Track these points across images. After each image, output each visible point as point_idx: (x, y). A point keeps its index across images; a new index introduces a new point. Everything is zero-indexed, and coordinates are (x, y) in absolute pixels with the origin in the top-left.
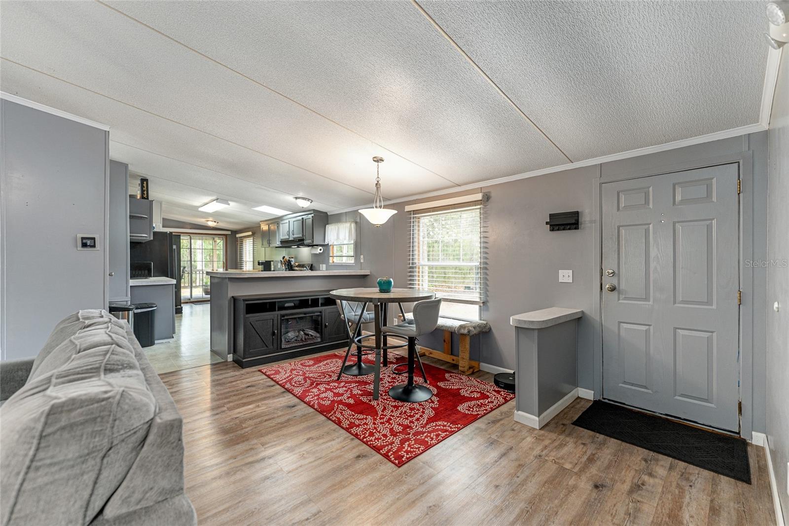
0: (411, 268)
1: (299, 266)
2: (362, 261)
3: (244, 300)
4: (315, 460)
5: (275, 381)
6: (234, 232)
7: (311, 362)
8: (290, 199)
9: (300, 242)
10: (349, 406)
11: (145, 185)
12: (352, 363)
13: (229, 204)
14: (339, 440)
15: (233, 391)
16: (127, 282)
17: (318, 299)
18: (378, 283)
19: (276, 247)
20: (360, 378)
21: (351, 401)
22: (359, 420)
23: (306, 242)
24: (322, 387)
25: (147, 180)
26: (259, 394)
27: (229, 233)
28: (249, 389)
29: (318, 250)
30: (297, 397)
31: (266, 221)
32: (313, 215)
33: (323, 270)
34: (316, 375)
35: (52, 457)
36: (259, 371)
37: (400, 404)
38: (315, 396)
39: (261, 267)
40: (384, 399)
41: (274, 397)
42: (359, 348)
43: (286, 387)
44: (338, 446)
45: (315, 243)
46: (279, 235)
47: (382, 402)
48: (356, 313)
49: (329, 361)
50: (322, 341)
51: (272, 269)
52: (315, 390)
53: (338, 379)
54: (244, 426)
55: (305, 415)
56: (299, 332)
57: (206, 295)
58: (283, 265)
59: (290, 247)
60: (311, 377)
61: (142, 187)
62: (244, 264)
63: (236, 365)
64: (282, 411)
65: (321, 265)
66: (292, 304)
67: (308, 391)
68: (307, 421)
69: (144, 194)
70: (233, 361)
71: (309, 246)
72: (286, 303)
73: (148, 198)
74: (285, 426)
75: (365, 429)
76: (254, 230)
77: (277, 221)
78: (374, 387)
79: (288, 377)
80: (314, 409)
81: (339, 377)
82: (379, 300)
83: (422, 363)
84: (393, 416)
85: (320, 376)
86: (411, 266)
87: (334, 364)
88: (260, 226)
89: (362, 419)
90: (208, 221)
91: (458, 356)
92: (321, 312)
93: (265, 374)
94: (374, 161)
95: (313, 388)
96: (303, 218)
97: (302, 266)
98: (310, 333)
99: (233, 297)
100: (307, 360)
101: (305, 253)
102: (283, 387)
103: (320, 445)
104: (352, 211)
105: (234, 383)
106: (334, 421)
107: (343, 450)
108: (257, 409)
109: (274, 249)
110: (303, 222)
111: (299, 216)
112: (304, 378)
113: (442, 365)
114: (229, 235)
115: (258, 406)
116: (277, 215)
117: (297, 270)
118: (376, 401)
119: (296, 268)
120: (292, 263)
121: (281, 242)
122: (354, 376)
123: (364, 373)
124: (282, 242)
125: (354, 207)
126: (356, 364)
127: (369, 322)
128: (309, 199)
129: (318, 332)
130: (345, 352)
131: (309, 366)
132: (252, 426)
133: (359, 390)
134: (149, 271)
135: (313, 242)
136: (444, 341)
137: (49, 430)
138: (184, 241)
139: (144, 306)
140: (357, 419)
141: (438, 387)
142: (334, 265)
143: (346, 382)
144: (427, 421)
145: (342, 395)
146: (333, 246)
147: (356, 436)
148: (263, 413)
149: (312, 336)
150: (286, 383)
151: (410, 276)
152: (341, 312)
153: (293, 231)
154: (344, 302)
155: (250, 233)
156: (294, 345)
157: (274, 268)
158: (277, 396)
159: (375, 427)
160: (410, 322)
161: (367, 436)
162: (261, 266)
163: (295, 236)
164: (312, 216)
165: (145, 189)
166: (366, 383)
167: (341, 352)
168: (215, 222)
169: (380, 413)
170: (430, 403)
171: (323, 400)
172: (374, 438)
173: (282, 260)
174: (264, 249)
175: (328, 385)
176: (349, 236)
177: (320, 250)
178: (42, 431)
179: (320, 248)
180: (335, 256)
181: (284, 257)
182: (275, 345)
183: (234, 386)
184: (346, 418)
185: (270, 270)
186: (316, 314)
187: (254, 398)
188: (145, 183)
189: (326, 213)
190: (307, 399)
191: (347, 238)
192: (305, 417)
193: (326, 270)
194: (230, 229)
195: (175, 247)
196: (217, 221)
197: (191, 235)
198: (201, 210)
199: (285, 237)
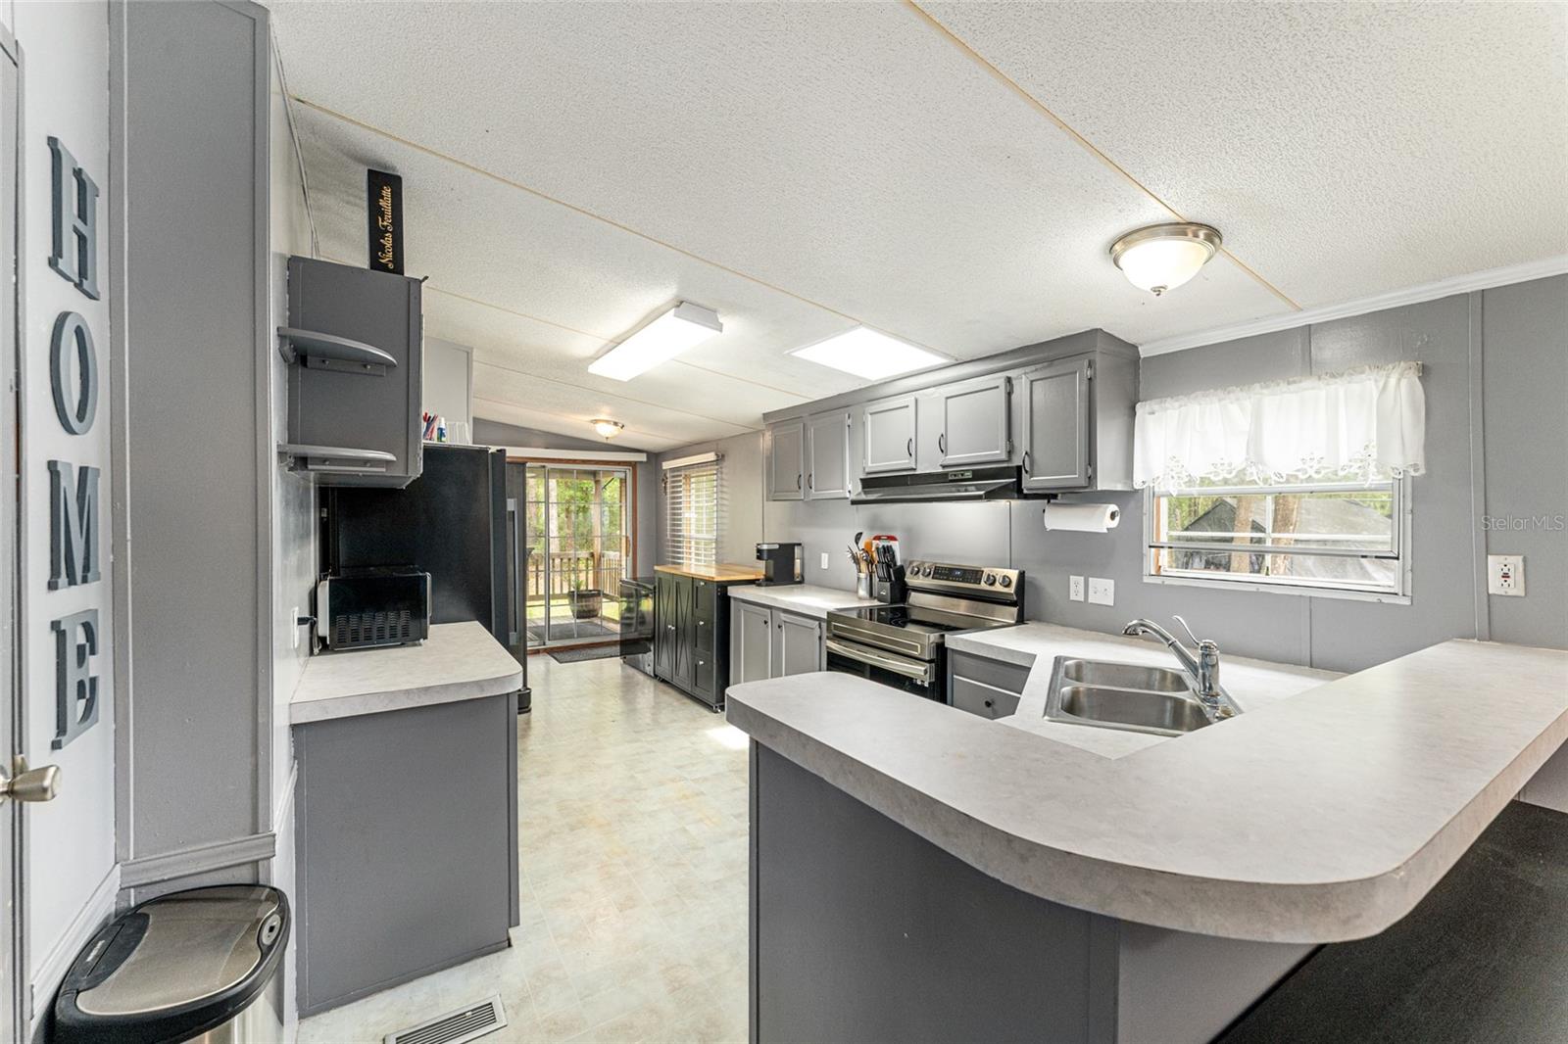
6: (655, 457)
11: (386, 203)
13: (720, 327)
19: (839, 502)
25: (394, 182)
27: (643, 458)
29: (1101, 518)
31: (795, 409)
39: (759, 566)
46: (858, 455)
58: (865, 565)
61: (375, 212)
69: (382, 248)
73: (398, 269)
76: (724, 450)
77: (849, 403)
90: (596, 421)
96: (1009, 381)
114: (641, 462)
121: (866, 480)
124: (869, 483)
135: (1093, 478)
138: (533, 482)
153: (942, 436)
155: (711, 456)
163: (953, 457)
165: (386, 222)
168: (616, 424)
173: (854, 547)
177: (1113, 516)
179: (1112, 507)
181: (860, 536)
188: (387, 192)
189: (1134, 347)
194: (645, 448)
195: (511, 505)
196: (621, 422)
197: (549, 466)
198: (595, 369)
199: (895, 461)
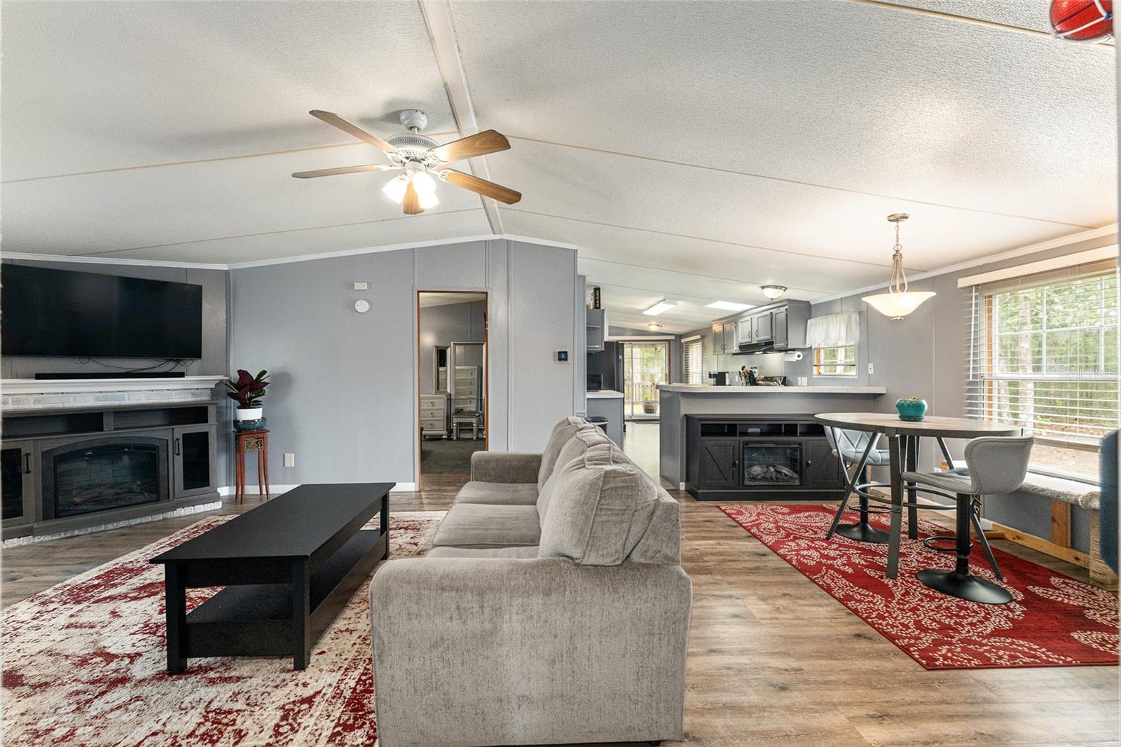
0: (971, 383)
1: (766, 379)
2: (871, 372)
3: (701, 420)
4: (794, 619)
5: (737, 522)
6: (680, 337)
7: (786, 510)
8: (754, 289)
9: (768, 346)
10: (845, 575)
11: (597, 294)
12: (851, 523)
13: (677, 304)
14: (829, 609)
15: (690, 522)
16: (584, 396)
17: (796, 425)
18: (897, 406)
19: (734, 354)
20: (866, 545)
21: (850, 571)
22: (860, 595)
23: (775, 346)
24: (803, 543)
25: (600, 288)
26: (719, 532)
27: (673, 337)
28: (707, 524)
29: (794, 357)
30: (767, 546)
31: (720, 319)
32: (787, 307)
33: (803, 385)
34: (793, 527)
35: (608, 505)
36: (717, 507)
37: (938, 594)
38: (793, 551)
39: (712, 381)
40: (907, 582)
41: (737, 539)
42: (863, 501)
43: (752, 531)
44: (828, 615)
45: (789, 347)
46: (737, 337)
47: (902, 583)
48: (858, 450)
49: (812, 513)
50: (802, 484)
51: (727, 383)
52: (793, 544)
53: (827, 539)
54: (705, 559)
55: (779, 569)
56: (768, 467)
57: (646, 413)
58: (743, 378)
59: (752, 353)
60: (786, 527)
61: (595, 296)
62: (690, 376)
63: (689, 495)
64: (749, 556)
65: (799, 378)
66: (758, 430)
67: (783, 543)
68: (782, 575)
69: (597, 303)
70: (686, 490)
71: (780, 351)
72: (749, 428)
73: (599, 308)
74: (753, 573)
75: (871, 608)
76: (704, 334)
77: (734, 318)
78: (888, 561)
79: (754, 521)
80: (792, 565)
81: (829, 536)
82: (897, 430)
83: (991, 548)
84: (922, 607)
85: (799, 529)
86: (971, 379)
87: (821, 519)
88: (712, 327)
89: (867, 596)
90: (650, 325)
91: (1088, 553)
92: (800, 444)
93: (724, 511)
94: (889, 220)
95: (789, 541)
96: (771, 313)
97: (769, 380)
98: (784, 471)
99: (685, 415)
100: (781, 507)
101: (773, 362)
102: (749, 531)
103: (801, 605)
104: (852, 296)
105: (690, 514)
106: (821, 586)
107: (834, 620)
108: (718, 547)
109: (730, 356)
110: (771, 318)
111: (765, 311)
112: (776, 527)
113: (1047, 562)
114: (673, 340)
115: (719, 544)
116: (733, 311)
117: (762, 385)
118: (891, 581)
119: (761, 382)
120: (756, 375)
121: (740, 346)
122: (853, 539)
123: (871, 537)
125: (857, 288)
126: (859, 524)
127: (881, 465)
128: (782, 287)
129: (796, 472)
130: (838, 506)
131: (783, 514)
132: (714, 561)
133: (863, 559)
134: (600, 383)
135: (787, 345)
136: (1053, 520)
137: (606, 487)
138: (627, 350)
139: (599, 420)
140: (858, 593)
141: (1026, 592)
142: (821, 378)
143: (841, 545)
144: (992, 631)
145: (834, 559)
146: (819, 350)
147: (856, 612)
148: (726, 552)
149: (786, 475)
150: (752, 526)
151: (970, 398)
152: (832, 445)
153: (757, 331)
154: (838, 431)
155: (699, 337)
156: (761, 483)
157: (730, 382)
158: (741, 539)
159: (887, 610)
160: (961, 473)
161: (873, 616)
162: (712, 379)
163: (761, 338)
164: (786, 310)
165: (597, 298)
166: (875, 554)
167: (834, 505)
168: (658, 326)
169: (898, 596)
170: (1004, 610)
171: (807, 559)
172: (885, 622)
173: (741, 371)
174: (715, 356)
175: (812, 542)
176: (846, 335)
177: (799, 356)
178: (602, 487)
179: (799, 353)
180: (822, 365)
181: (744, 367)
182: (736, 481)
183: (690, 517)
184: (840, 588)
185: (724, 384)
186: (792, 446)
187: (714, 535)
188: (597, 292)
189: (808, 302)
190: (782, 552)
191: (843, 336)
192: (777, 571)
193: (808, 385)
194: (674, 333)
195: (621, 357)
196: (660, 325)
197: (633, 343)
198: (645, 313)
199: (746, 340)
